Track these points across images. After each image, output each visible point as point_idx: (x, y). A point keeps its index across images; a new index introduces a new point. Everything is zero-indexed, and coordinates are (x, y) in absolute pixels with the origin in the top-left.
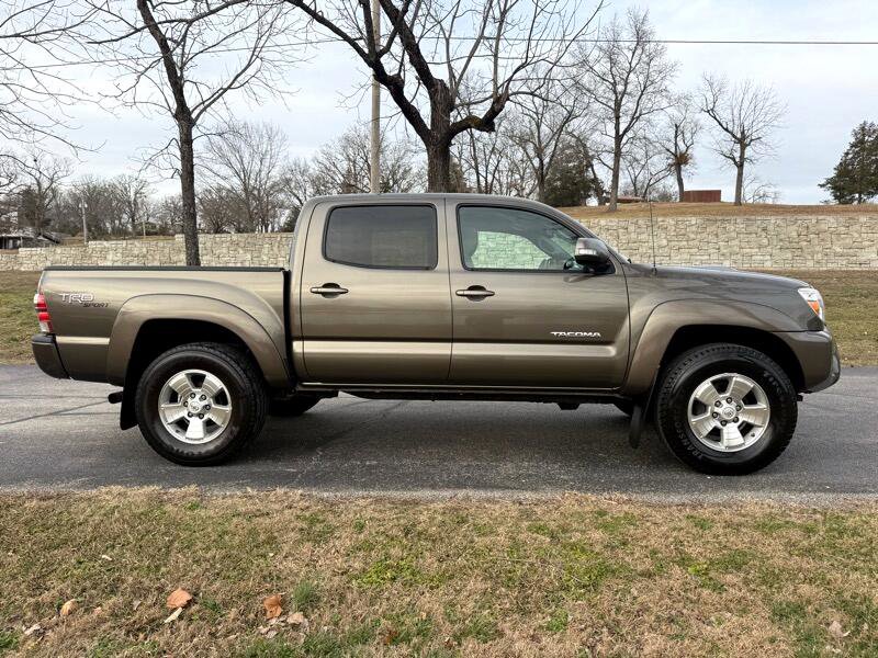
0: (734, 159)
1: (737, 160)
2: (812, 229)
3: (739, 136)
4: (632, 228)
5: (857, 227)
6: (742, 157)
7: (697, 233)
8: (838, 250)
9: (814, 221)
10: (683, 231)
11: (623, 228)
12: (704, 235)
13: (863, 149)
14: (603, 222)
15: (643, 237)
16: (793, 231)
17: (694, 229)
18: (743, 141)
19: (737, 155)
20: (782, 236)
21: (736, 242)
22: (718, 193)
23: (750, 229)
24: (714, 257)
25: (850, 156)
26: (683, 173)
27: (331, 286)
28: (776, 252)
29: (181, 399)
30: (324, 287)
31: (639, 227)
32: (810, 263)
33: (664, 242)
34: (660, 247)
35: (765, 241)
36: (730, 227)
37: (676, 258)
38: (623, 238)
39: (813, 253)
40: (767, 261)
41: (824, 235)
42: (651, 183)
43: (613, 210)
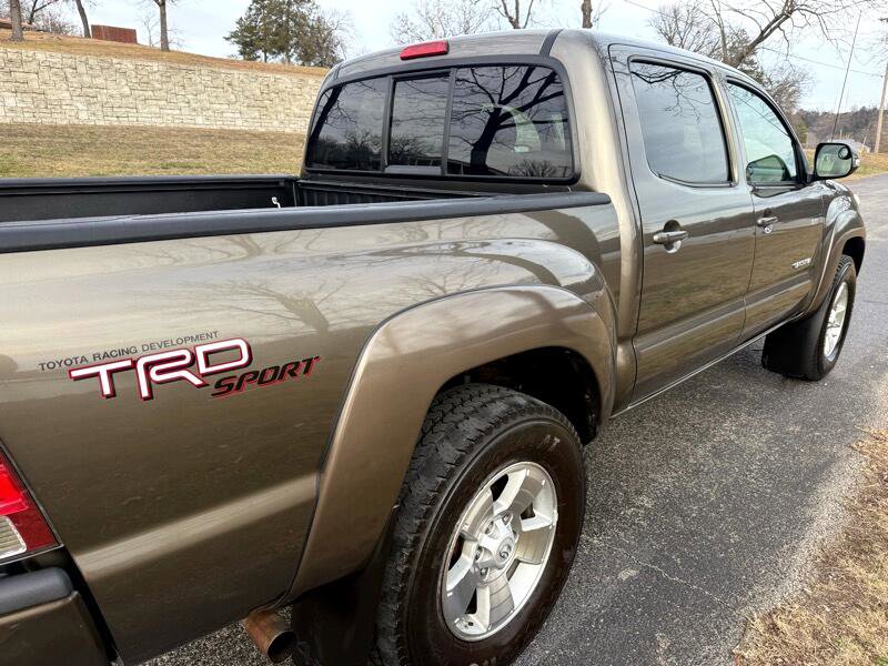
2: (272, 88)
4: (82, 69)
5: (307, 89)
7: (162, 83)
8: (297, 111)
9: (273, 80)
10: (145, 79)
11: (70, 67)
12: (170, 85)
13: (263, 7)
15: (99, 81)
16: (255, 88)
17: (157, 76)
20: (247, 94)
21: (204, 96)
22: (133, 32)
23: (216, 83)
24: (184, 111)
25: (254, 12)
27: (671, 225)
28: (244, 109)
29: (470, 549)
30: (665, 230)
31: (90, 68)
32: (276, 123)
33: (126, 90)
34: (123, 96)
35: (232, 97)
36: (195, 78)
37: (144, 111)
38: (74, 81)
39: (277, 112)
40: (239, 120)
41: (282, 95)
42: (37, 7)
43: (18, 39)
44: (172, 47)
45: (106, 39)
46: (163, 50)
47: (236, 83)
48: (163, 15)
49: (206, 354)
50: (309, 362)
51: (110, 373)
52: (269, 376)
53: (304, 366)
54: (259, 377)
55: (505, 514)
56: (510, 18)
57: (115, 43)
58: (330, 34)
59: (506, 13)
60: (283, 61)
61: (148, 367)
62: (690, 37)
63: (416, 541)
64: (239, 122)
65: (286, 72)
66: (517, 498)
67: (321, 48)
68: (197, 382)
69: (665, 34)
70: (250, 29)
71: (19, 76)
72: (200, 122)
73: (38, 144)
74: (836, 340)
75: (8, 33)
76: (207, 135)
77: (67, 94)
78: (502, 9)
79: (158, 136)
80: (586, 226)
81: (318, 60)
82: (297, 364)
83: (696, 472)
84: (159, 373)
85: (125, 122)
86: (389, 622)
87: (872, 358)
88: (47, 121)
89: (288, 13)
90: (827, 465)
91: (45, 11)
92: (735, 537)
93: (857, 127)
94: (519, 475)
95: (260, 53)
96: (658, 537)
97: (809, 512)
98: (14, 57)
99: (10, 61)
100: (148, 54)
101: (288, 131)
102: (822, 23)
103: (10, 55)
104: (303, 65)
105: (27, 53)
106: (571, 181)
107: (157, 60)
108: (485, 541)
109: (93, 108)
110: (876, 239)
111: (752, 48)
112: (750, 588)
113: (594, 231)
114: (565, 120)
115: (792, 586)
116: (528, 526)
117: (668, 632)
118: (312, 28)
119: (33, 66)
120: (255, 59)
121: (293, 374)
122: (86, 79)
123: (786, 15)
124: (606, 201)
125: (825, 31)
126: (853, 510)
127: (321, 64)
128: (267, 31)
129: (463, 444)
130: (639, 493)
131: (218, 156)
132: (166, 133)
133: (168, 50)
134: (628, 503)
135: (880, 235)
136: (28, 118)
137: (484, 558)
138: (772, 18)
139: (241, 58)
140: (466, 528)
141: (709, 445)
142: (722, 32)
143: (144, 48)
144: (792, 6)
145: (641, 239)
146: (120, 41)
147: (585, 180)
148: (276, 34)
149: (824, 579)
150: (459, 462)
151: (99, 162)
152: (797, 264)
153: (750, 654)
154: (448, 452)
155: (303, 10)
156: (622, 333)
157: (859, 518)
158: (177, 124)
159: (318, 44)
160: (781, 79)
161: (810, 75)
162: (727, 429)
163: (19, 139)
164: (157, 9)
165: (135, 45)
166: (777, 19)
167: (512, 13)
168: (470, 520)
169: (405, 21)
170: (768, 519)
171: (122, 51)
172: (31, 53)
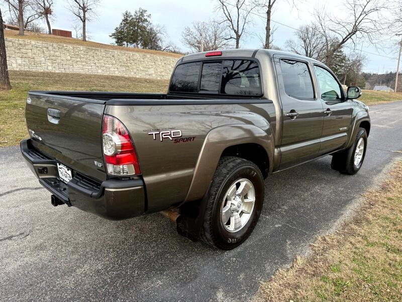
0: (80, 17)
1: (82, 18)
2: (131, 58)
3: (82, 6)
4: (50, 48)
5: (146, 59)
6: (84, 17)
7: (84, 55)
9: (131, 55)
10: (77, 53)
11: (45, 47)
12: (88, 56)
13: (127, 23)
14: (33, 42)
15: (57, 54)
16: (124, 58)
17: (82, 52)
18: (84, 9)
19: (82, 15)
20: (121, 60)
21: (102, 61)
22: (70, 33)
23: (107, 55)
24: (93, 67)
25: (123, 25)
26: (49, 19)
27: (293, 111)
28: (119, 67)
29: (229, 203)
30: (290, 112)
31: (54, 48)
32: (132, 73)
33: (69, 58)
34: (67, 60)
35: (114, 62)
36: (99, 53)
37: (76, 67)
38: (47, 53)
39: (133, 69)
40: (116, 71)
41: (136, 61)
42: (29, 21)
43: (21, 35)
44: (87, 39)
45: (59, 35)
46: (83, 41)
47: (116, 56)
48: (84, 26)
49: (173, 133)
50: (194, 138)
51: (155, 134)
52: (185, 140)
53: (192, 139)
54: (183, 140)
55: (239, 195)
56: (235, 31)
57: (62, 37)
58: (155, 35)
59: (233, 28)
60: (134, 46)
61: (162, 134)
62: (313, 40)
63: (216, 194)
64: (117, 72)
65: (137, 51)
66: (243, 190)
67: (152, 41)
68: (171, 139)
69: (303, 39)
70: (121, 32)
71: (23, 51)
72: (100, 72)
73: (38, 80)
74: (360, 160)
75: (18, 32)
76: (107, 78)
77: (43, 59)
78: (231, 27)
79: (86, 77)
80: (266, 112)
81: (150, 46)
82: (191, 138)
83: (304, 200)
84: (164, 135)
85: (68, 71)
86: (208, 217)
87: (375, 168)
88: (34, 70)
89: (138, 26)
90: (351, 200)
91: (31, 22)
92: (315, 218)
93: (388, 81)
94: (244, 183)
95: (125, 43)
96: (289, 217)
97: (342, 212)
98: (22, 42)
99: (20, 44)
100: (77, 42)
101: (137, 77)
102: (369, 36)
103: (20, 42)
104: (143, 48)
105: (27, 41)
106: (261, 96)
107: (82, 45)
108: (233, 202)
109: (54, 65)
110: (388, 127)
111: (340, 45)
112: (319, 230)
113: (269, 113)
114: (259, 76)
115: (333, 230)
116: (246, 201)
117: (290, 240)
118: (148, 32)
119: (30, 47)
120: (122, 45)
121: (190, 140)
122: (52, 53)
123: (354, 32)
124: (271, 102)
125: (371, 40)
126: (357, 212)
127: (151, 48)
128: (128, 33)
129: (229, 169)
130: (283, 205)
131: (113, 87)
132: (90, 76)
133: (86, 41)
134: (279, 207)
135: (390, 126)
136: (26, 68)
137: (233, 207)
138: (348, 34)
139: (116, 44)
140: (229, 195)
141: (309, 193)
142: (326, 39)
143: (75, 39)
144: (356, 29)
145: (283, 117)
146: (64, 36)
147: (265, 96)
148: (132, 35)
149: (344, 229)
150: (228, 174)
151: (64, 88)
152: (341, 129)
153: (316, 245)
154: (224, 171)
155: (145, 25)
156: (276, 144)
157: (359, 214)
158: (90, 73)
159: (150, 39)
160: (354, 59)
161: (366, 58)
162: (317, 188)
163: (30, 77)
164: (82, 23)
165: (71, 38)
166: (350, 34)
167: (236, 29)
168: (230, 193)
169: (188, 30)
170: (328, 213)
171: (67, 41)
172: (29, 41)
